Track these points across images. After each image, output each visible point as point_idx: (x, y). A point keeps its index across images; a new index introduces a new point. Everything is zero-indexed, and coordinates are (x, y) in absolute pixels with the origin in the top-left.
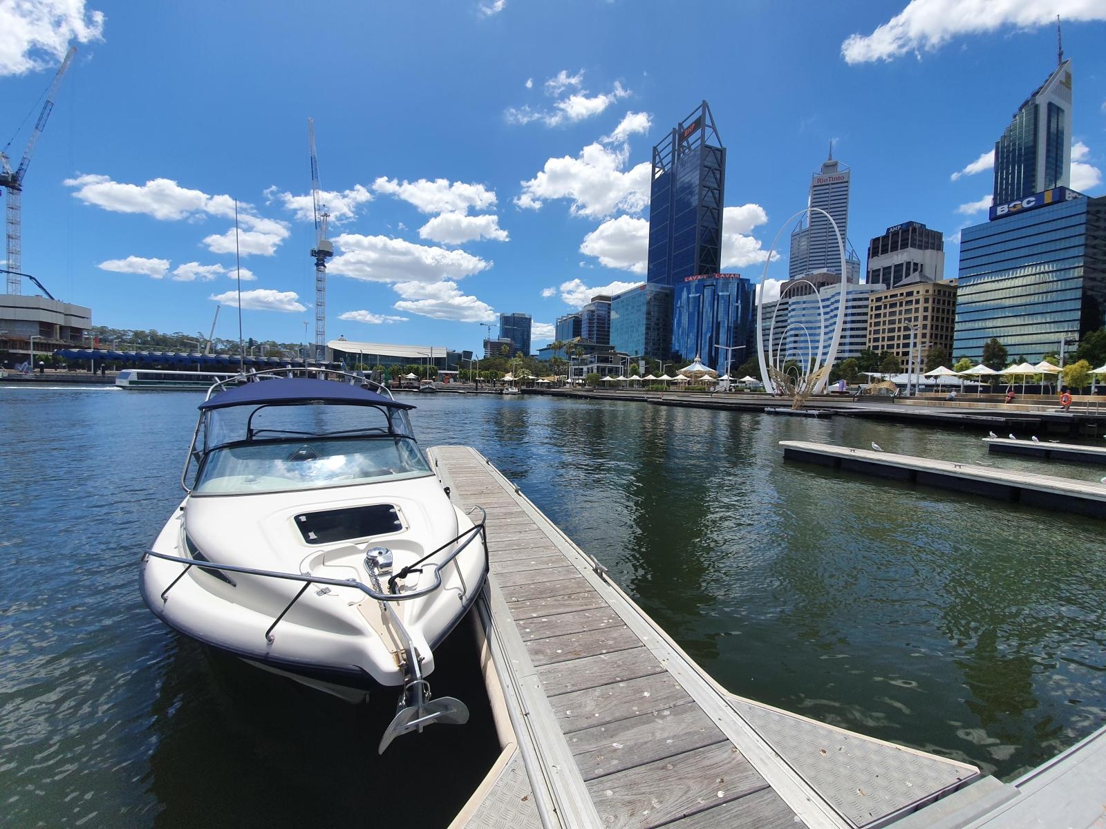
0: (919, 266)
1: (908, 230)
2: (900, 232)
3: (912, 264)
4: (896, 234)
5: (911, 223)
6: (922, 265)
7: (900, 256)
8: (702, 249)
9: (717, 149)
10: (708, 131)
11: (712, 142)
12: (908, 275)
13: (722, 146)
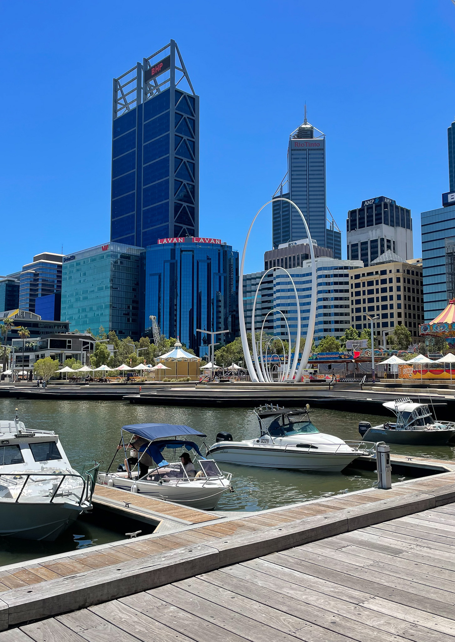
0: (392, 243)
1: (381, 205)
2: (374, 206)
3: (385, 241)
4: (370, 208)
5: (381, 199)
6: (394, 242)
7: (374, 232)
8: (177, 207)
9: (189, 96)
10: (179, 74)
11: (183, 87)
12: (382, 252)
13: (194, 93)
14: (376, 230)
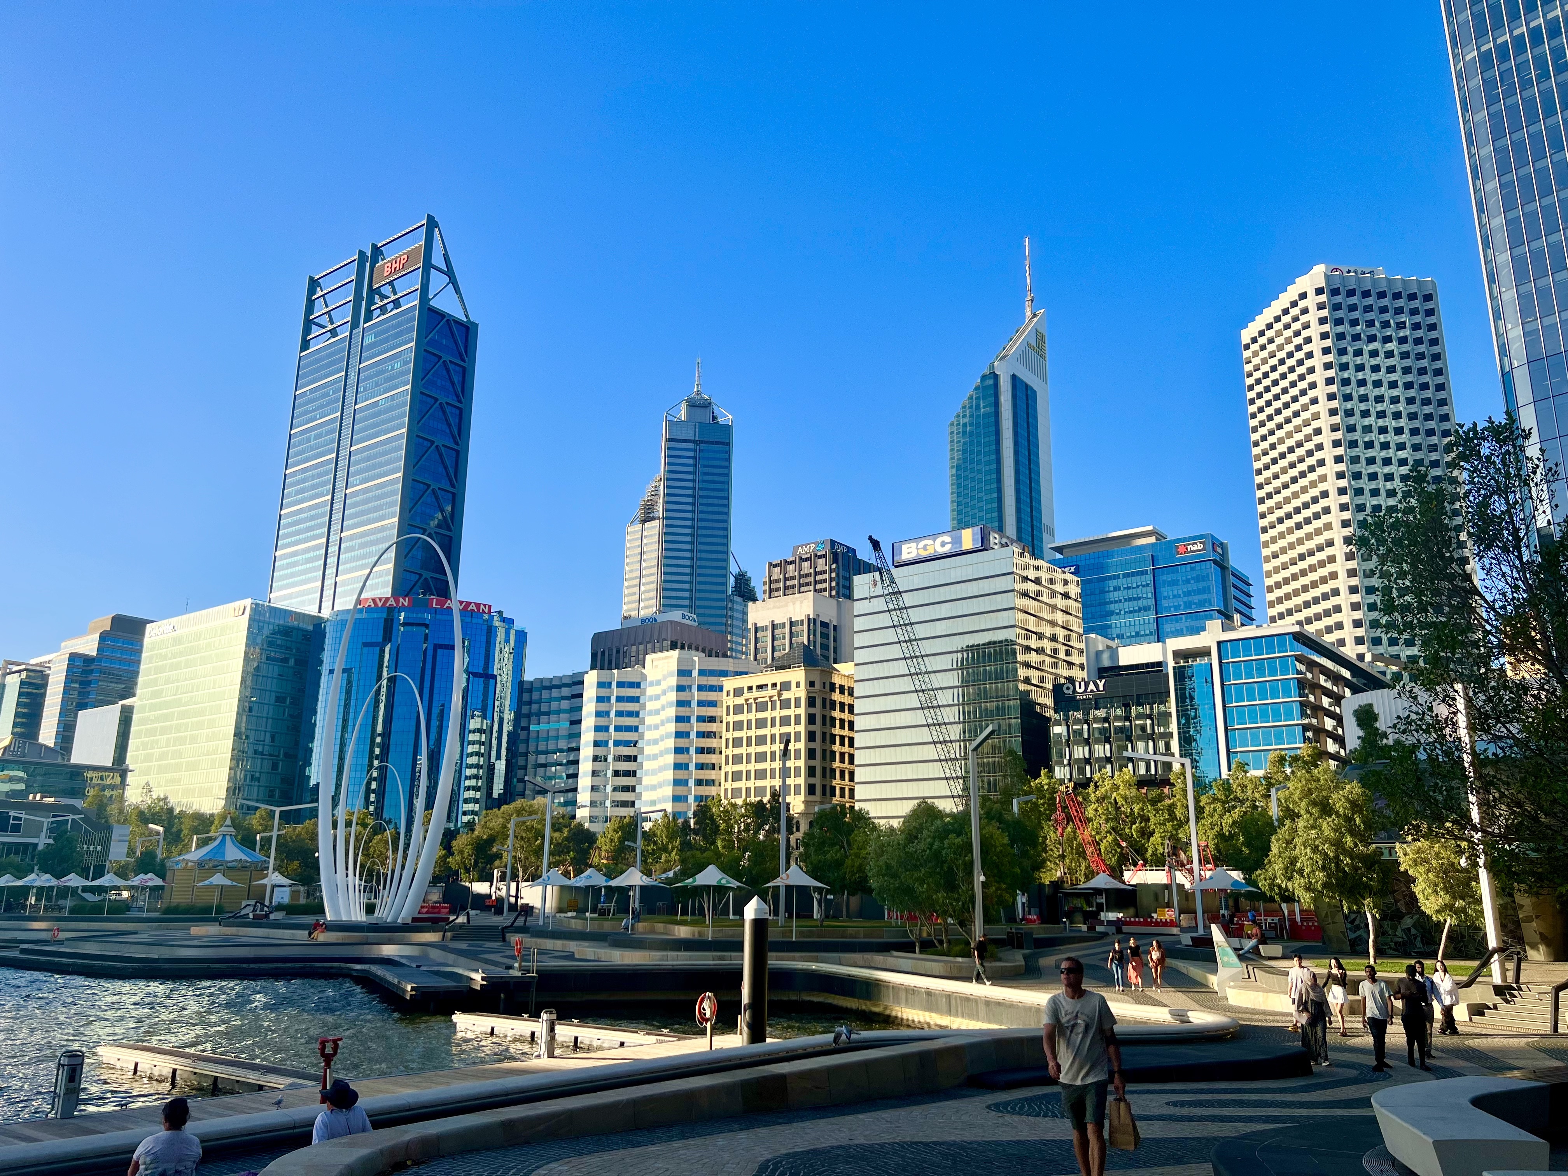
0: (831, 629)
1: (826, 556)
2: (813, 556)
4: (807, 559)
7: (798, 605)
9: (458, 322)
10: (438, 280)
11: (446, 303)
13: (467, 316)
14: (801, 602)
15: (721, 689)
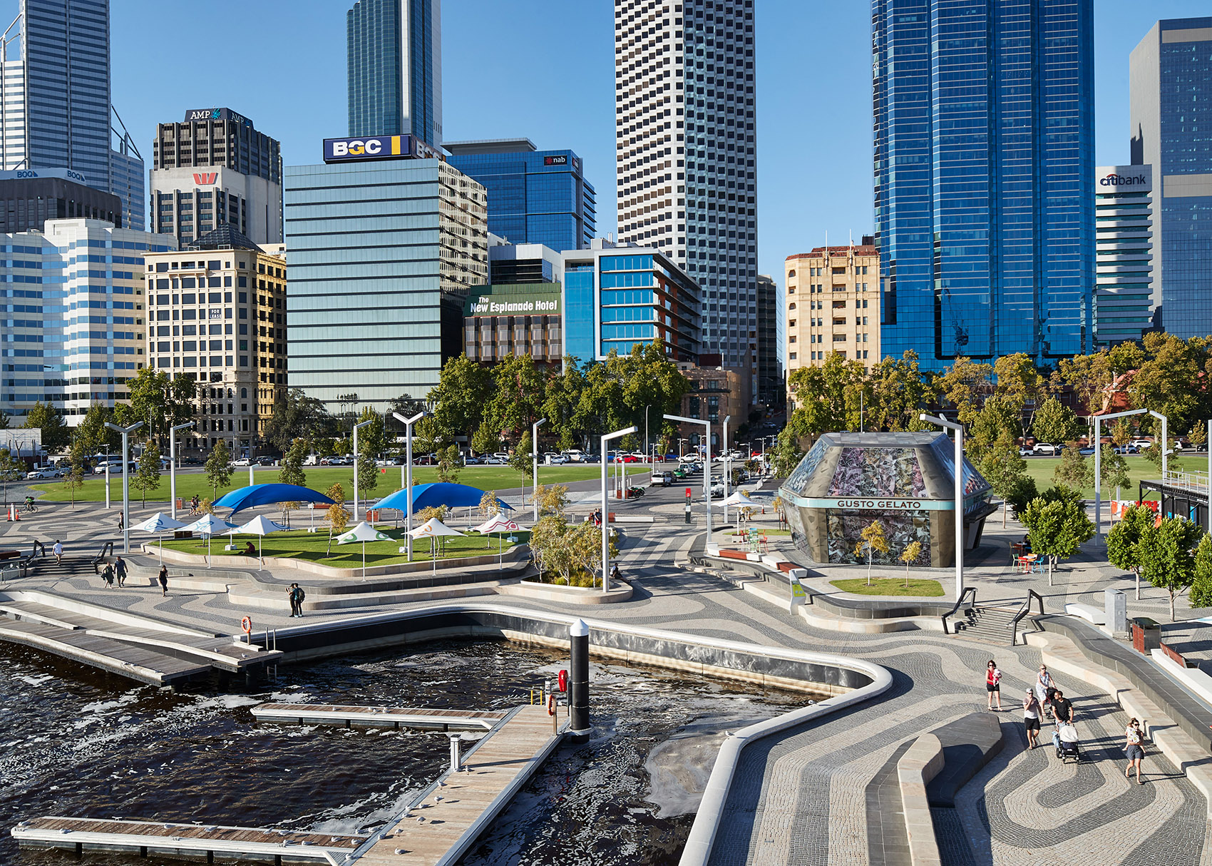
0: (240, 203)
1: (223, 126)
2: (209, 123)
4: (202, 125)
6: (244, 201)
15: (142, 262)
